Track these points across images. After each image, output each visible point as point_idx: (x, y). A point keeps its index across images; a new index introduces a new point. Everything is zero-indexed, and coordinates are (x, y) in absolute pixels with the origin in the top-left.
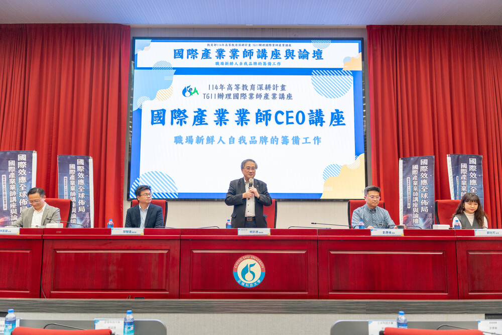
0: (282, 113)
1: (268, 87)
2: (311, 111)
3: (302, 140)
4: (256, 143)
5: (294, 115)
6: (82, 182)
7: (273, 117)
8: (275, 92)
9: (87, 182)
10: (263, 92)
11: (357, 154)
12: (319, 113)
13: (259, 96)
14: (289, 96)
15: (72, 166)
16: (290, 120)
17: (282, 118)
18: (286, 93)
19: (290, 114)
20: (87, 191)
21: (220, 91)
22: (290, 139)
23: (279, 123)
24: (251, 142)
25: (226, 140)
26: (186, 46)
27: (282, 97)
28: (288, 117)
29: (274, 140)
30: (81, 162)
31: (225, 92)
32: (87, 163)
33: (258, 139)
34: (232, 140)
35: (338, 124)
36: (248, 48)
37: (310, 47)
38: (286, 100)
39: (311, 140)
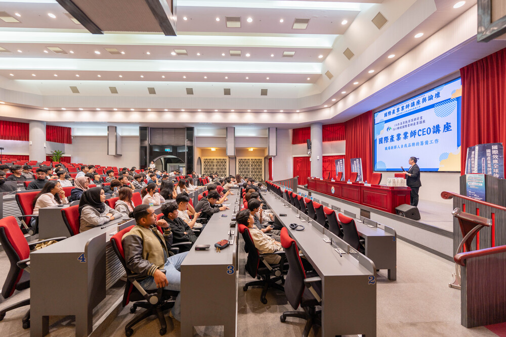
0: (421, 130)
1: (415, 119)
2: (434, 126)
3: (429, 142)
4: (411, 146)
5: (426, 130)
6: (358, 166)
7: (417, 133)
8: (418, 121)
9: (360, 166)
10: (413, 122)
11: (458, 146)
12: (438, 126)
13: (411, 125)
14: (424, 121)
15: (355, 161)
16: (424, 133)
17: (421, 133)
18: (422, 120)
19: (424, 130)
20: (360, 169)
21: (398, 126)
22: (424, 142)
23: (419, 135)
24: (409, 146)
25: (400, 147)
26: (387, 111)
27: (421, 122)
28: (423, 132)
29: (418, 144)
30: (358, 160)
31: (400, 126)
32: (359, 160)
33: (411, 144)
34: (402, 146)
35: (448, 131)
36: (407, 104)
37: (433, 93)
38: (423, 124)
39: (433, 141)
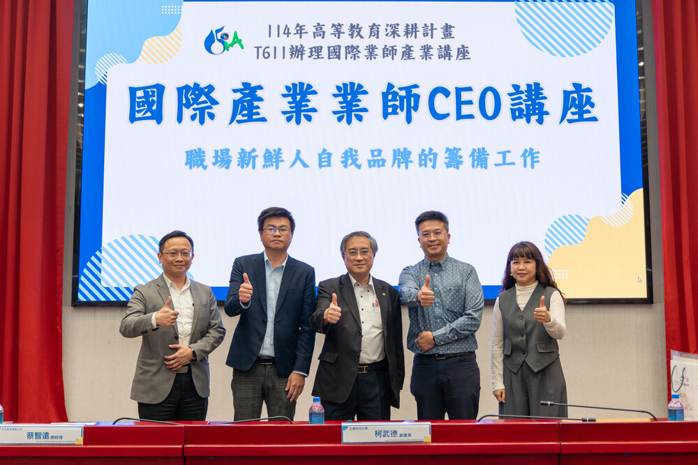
0: (446, 93)
1: (411, 30)
2: (516, 87)
3: (494, 158)
4: (383, 165)
5: (474, 96)
7: (424, 103)
8: (427, 41)
10: (400, 42)
11: (627, 190)
12: (535, 91)
13: (390, 52)
14: (463, 52)
16: (466, 110)
17: (445, 104)
18: (454, 45)
19: (465, 96)
21: (295, 40)
22: (465, 154)
23: (440, 117)
24: (372, 164)
25: (313, 160)
27: (446, 53)
28: (459, 103)
29: (427, 158)
31: (308, 41)
33: (388, 155)
34: (325, 159)
35: (581, 119)
38: (454, 62)
39: (513, 157)
